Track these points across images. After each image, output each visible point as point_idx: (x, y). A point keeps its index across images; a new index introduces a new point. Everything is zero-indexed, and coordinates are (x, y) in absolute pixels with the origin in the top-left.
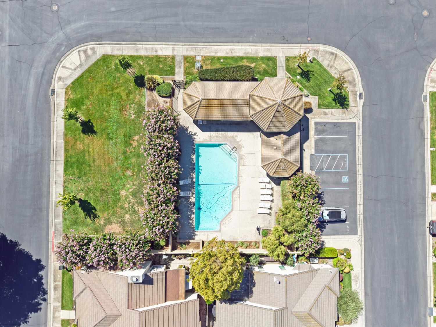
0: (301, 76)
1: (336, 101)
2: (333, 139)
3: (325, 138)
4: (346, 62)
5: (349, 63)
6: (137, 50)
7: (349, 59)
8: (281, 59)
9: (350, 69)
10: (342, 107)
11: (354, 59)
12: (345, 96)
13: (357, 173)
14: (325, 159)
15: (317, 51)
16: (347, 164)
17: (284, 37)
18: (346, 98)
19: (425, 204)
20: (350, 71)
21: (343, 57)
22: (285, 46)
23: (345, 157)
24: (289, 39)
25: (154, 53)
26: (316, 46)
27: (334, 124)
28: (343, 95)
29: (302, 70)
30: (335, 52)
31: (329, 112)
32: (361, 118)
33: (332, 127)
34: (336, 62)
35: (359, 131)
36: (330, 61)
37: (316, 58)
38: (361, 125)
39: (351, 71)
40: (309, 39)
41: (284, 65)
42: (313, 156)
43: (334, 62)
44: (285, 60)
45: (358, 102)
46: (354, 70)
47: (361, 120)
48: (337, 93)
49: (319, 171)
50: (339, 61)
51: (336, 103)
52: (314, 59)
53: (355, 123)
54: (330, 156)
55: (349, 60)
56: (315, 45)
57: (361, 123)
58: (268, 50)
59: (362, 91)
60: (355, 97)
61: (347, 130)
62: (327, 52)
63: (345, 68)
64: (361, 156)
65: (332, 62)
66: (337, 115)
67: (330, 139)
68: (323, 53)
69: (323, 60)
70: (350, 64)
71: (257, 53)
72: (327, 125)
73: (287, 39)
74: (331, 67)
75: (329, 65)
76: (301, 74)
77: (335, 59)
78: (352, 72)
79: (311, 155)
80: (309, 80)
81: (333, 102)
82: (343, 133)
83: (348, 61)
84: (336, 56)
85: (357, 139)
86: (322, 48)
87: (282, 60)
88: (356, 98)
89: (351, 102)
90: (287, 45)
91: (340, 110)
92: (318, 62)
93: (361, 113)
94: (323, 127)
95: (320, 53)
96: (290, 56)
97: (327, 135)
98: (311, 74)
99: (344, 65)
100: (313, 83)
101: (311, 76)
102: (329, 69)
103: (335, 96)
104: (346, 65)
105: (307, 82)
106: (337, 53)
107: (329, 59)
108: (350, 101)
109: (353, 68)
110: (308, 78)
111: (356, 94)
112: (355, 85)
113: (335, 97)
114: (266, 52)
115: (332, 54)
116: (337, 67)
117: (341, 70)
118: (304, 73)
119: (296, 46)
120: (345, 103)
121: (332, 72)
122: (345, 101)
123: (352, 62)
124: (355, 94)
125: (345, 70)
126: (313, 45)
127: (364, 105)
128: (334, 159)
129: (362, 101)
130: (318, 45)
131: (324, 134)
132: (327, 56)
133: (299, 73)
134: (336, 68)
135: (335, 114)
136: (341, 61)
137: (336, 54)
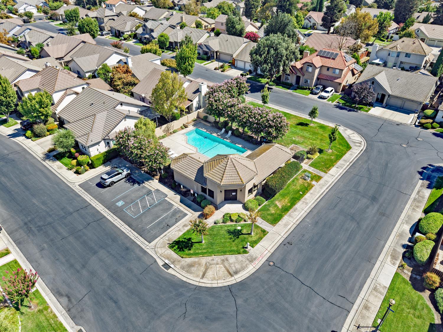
0: (239, 230)
1: (187, 240)
2: (158, 217)
3: (167, 212)
4: (214, 279)
5: (210, 282)
6: (345, 161)
7: (215, 285)
8: (269, 228)
9: (203, 276)
10: (176, 241)
11: (210, 291)
12: (183, 251)
13: (112, 214)
14: (152, 201)
15: (252, 260)
16: (129, 213)
17: (291, 244)
18: (180, 251)
19: (15, 242)
20: (201, 274)
21: (223, 281)
22: (280, 240)
23: (135, 215)
24: (285, 247)
25: (336, 166)
26: (257, 264)
27: (169, 226)
28: (185, 250)
29: (242, 234)
30: (236, 277)
31: (184, 229)
32: (148, 251)
33: (169, 223)
34: (223, 269)
35: (140, 241)
36: (230, 264)
37: (245, 255)
38: (141, 245)
39: (201, 276)
40: (272, 264)
41: (260, 226)
42: (164, 196)
43: (225, 267)
44: (266, 229)
45: (164, 259)
46: (198, 279)
47: (146, 249)
48: (193, 246)
49: (149, 193)
50: (222, 273)
51: (184, 239)
52: (245, 252)
53: (150, 242)
54: (150, 206)
55: (213, 285)
56: (260, 265)
57: (143, 247)
58: (286, 225)
59: (170, 271)
60: (172, 260)
61: (152, 232)
62: (243, 269)
63: (210, 273)
64: (119, 226)
65: (227, 266)
66: (173, 233)
67: (162, 215)
68: (244, 265)
69: (237, 259)
70: (208, 282)
71: (290, 216)
72: (174, 220)
73: (286, 245)
74: (223, 261)
75: (227, 260)
76: (240, 231)
77: (228, 271)
78: (198, 276)
79: (166, 196)
80: (228, 232)
81: (188, 237)
82: (154, 227)
83: (213, 282)
84: (230, 274)
85: (135, 234)
86: (251, 269)
87: (267, 228)
88: (169, 260)
89: (171, 253)
90: (281, 242)
91: (175, 238)
92: (239, 253)
93: (151, 254)
94: (177, 217)
95: (247, 262)
96: (266, 236)
97: (168, 215)
98: (233, 237)
99: (214, 275)
100: (222, 233)
101: (230, 236)
102: (222, 257)
103: (192, 243)
104: (211, 276)
105: (228, 230)
106: (233, 278)
107: (233, 265)
108: (173, 253)
109: (201, 281)
110: (231, 232)
111: (173, 263)
112: (183, 268)
113: (191, 241)
114: (285, 223)
115: (236, 273)
116: (218, 266)
117: (211, 268)
118: (238, 234)
119: (273, 248)
120: (176, 247)
121: (217, 258)
122: (178, 248)
123: (209, 286)
124: (174, 261)
125: (208, 271)
126: (262, 263)
127: (156, 261)
128: (144, 207)
129: (161, 263)
130: (258, 267)
131: (170, 214)
132: (238, 266)
133: (242, 230)
134: (218, 264)
135: (176, 232)
136: (220, 275)
137: (232, 276)
